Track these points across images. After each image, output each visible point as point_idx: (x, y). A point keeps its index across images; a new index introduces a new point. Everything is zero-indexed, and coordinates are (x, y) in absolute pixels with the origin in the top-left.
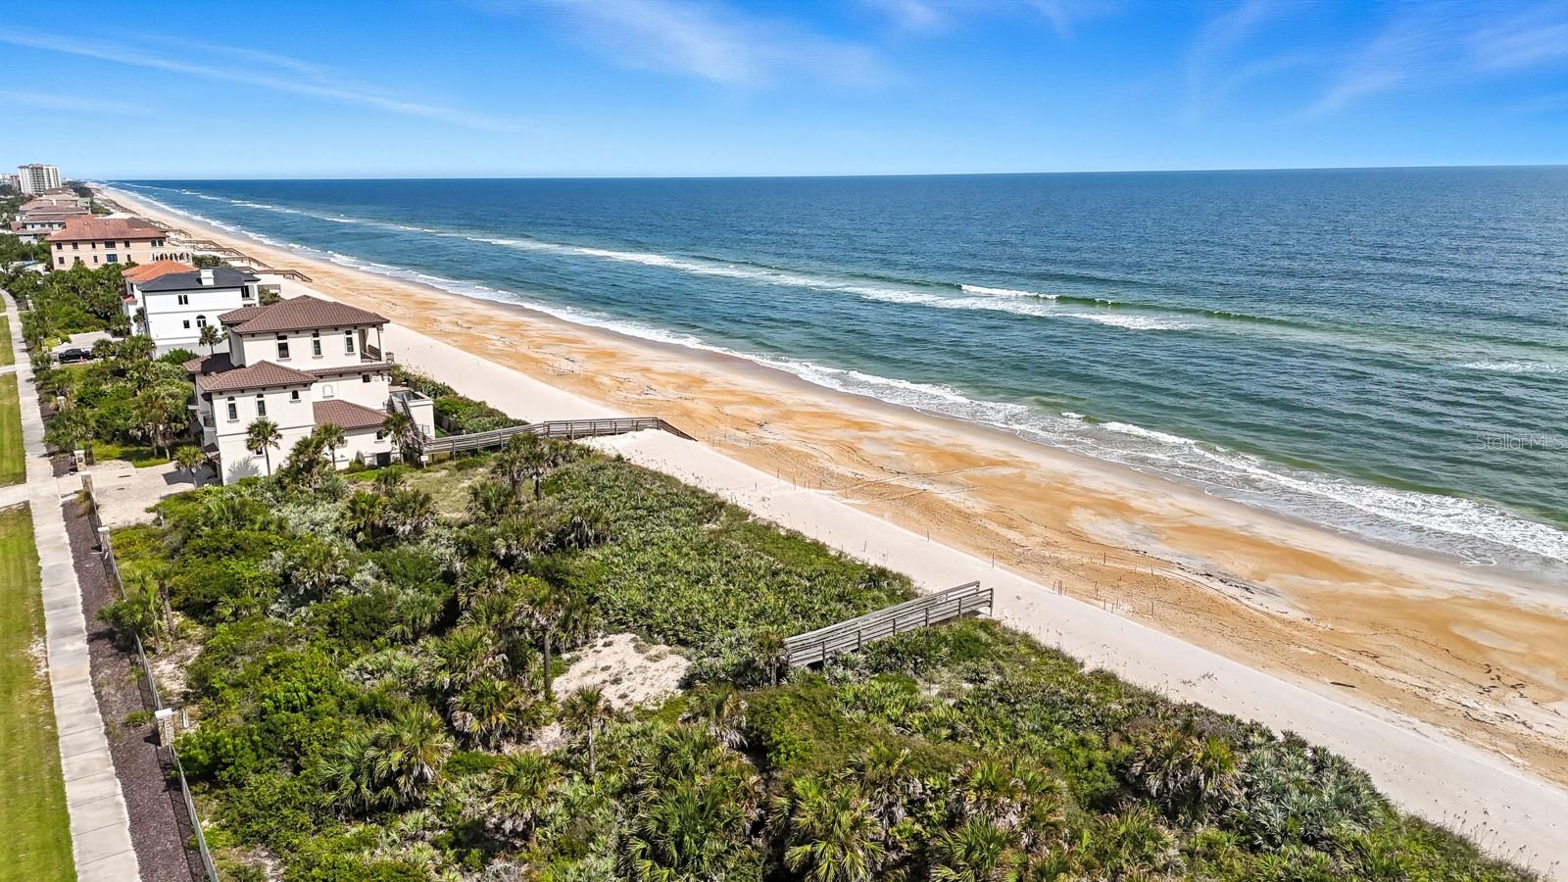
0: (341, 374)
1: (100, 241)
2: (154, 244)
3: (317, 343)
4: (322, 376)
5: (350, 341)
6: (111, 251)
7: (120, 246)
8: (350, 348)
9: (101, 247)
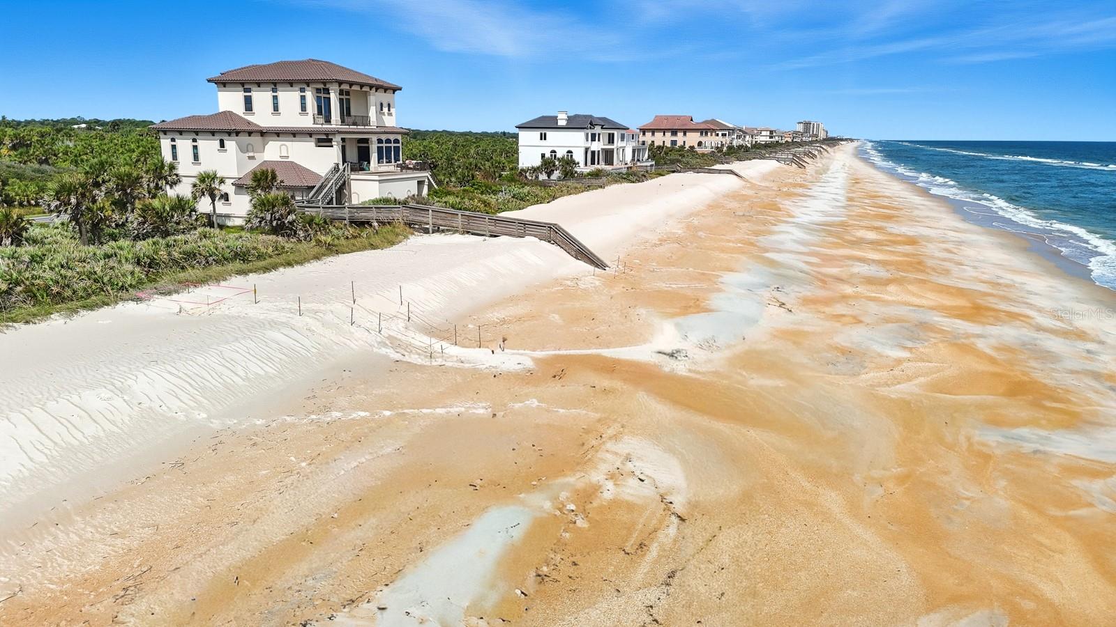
0: (294, 134)
1: (668, 130)
2: (702, 134)
3: (275, 98)
4: (278, 133)
5: (303, 98)
6: (674, 138)
7: (680, 134)
8: (304, 108)
9: (668, 134)
